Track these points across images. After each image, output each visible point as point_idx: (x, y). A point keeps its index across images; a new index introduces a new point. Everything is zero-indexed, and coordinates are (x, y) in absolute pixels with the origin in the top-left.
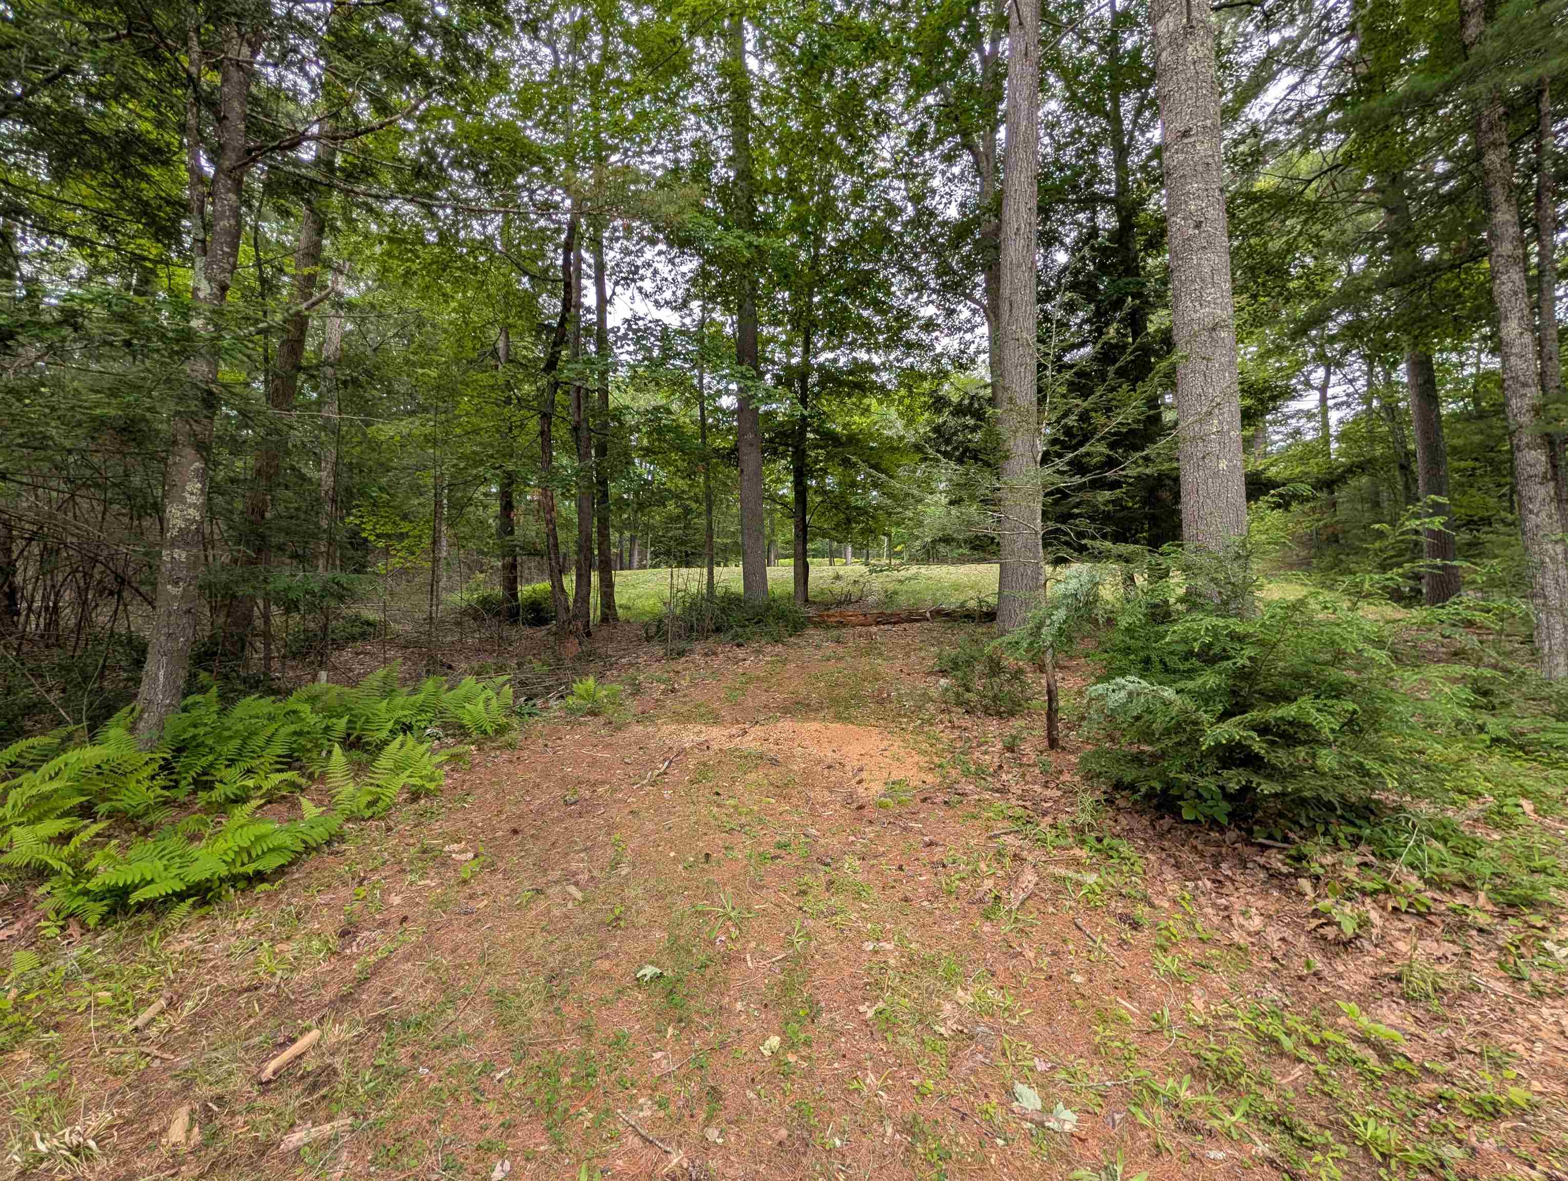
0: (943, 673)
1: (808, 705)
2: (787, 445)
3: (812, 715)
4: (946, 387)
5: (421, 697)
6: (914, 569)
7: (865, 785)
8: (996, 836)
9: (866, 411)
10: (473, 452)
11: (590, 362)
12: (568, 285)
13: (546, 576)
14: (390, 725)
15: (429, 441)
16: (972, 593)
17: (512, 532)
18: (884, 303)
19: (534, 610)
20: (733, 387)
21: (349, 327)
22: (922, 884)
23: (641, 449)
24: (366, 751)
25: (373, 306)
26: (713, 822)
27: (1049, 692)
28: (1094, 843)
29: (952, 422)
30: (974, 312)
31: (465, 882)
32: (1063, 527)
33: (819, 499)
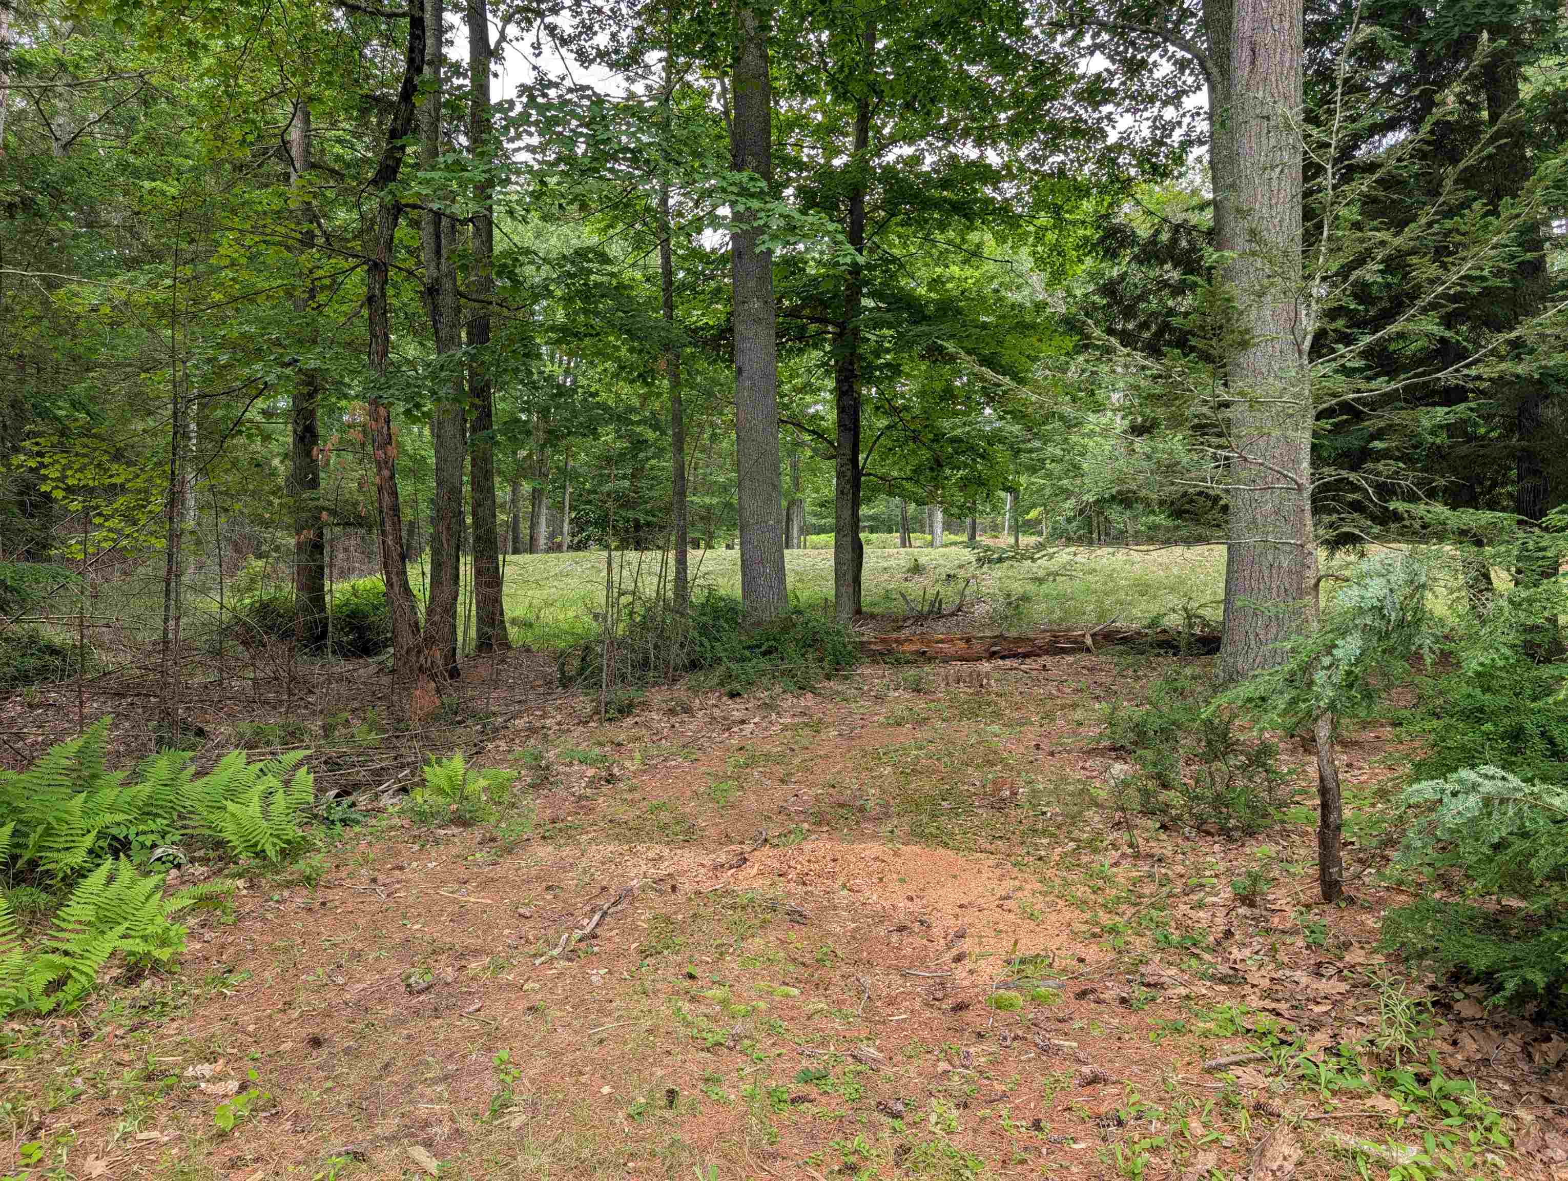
0: (1118, 751)
1: (862, 809)
2: (824, 321)
3: (869, 827)
4: (1127, 207)
5: (144, 790)
6: (1063, 555)
7: (968, 964)
8: (1219, 1068)
9: (975, 255)
10: (243, 335)
11: (459, 166)
12: (417, 24)
13: (377, 564)
14: (89, 841)
15: (162, 315)
16: (1174, 600)
17: (314, 484)
18: (1008, 49)
19: (353, 628)
20: (724, 211)
21: (20, 103)
22: (1078, 1157)
23: (552, 329)
24: (46, 889)
25: (62, 66)
26: (682, 1031)
27: (1324, 791)
28: (1410, 1084)
29: (1138, 275)
30: (1182, 65)
31: (222, 1136)
32: (1353, 477)
33: (883, 423)
